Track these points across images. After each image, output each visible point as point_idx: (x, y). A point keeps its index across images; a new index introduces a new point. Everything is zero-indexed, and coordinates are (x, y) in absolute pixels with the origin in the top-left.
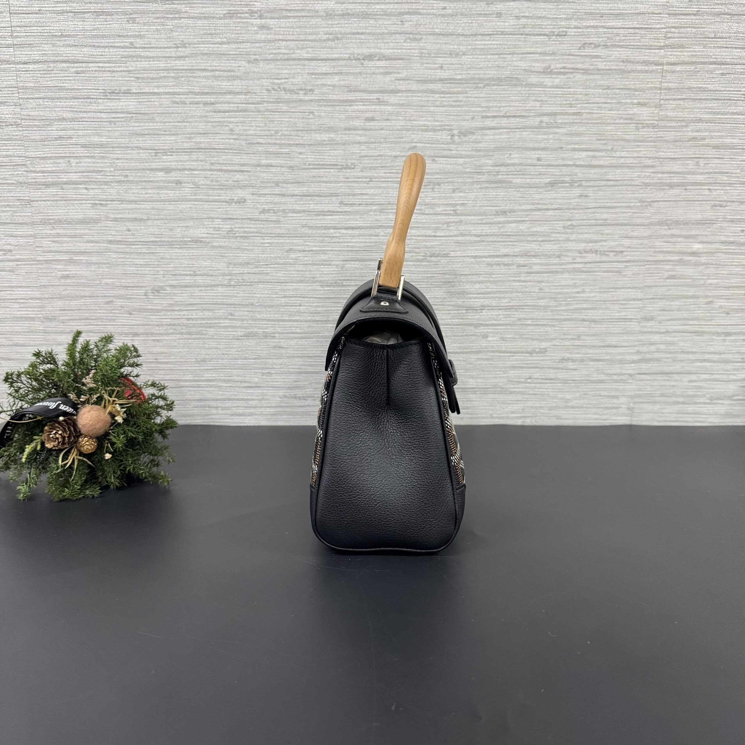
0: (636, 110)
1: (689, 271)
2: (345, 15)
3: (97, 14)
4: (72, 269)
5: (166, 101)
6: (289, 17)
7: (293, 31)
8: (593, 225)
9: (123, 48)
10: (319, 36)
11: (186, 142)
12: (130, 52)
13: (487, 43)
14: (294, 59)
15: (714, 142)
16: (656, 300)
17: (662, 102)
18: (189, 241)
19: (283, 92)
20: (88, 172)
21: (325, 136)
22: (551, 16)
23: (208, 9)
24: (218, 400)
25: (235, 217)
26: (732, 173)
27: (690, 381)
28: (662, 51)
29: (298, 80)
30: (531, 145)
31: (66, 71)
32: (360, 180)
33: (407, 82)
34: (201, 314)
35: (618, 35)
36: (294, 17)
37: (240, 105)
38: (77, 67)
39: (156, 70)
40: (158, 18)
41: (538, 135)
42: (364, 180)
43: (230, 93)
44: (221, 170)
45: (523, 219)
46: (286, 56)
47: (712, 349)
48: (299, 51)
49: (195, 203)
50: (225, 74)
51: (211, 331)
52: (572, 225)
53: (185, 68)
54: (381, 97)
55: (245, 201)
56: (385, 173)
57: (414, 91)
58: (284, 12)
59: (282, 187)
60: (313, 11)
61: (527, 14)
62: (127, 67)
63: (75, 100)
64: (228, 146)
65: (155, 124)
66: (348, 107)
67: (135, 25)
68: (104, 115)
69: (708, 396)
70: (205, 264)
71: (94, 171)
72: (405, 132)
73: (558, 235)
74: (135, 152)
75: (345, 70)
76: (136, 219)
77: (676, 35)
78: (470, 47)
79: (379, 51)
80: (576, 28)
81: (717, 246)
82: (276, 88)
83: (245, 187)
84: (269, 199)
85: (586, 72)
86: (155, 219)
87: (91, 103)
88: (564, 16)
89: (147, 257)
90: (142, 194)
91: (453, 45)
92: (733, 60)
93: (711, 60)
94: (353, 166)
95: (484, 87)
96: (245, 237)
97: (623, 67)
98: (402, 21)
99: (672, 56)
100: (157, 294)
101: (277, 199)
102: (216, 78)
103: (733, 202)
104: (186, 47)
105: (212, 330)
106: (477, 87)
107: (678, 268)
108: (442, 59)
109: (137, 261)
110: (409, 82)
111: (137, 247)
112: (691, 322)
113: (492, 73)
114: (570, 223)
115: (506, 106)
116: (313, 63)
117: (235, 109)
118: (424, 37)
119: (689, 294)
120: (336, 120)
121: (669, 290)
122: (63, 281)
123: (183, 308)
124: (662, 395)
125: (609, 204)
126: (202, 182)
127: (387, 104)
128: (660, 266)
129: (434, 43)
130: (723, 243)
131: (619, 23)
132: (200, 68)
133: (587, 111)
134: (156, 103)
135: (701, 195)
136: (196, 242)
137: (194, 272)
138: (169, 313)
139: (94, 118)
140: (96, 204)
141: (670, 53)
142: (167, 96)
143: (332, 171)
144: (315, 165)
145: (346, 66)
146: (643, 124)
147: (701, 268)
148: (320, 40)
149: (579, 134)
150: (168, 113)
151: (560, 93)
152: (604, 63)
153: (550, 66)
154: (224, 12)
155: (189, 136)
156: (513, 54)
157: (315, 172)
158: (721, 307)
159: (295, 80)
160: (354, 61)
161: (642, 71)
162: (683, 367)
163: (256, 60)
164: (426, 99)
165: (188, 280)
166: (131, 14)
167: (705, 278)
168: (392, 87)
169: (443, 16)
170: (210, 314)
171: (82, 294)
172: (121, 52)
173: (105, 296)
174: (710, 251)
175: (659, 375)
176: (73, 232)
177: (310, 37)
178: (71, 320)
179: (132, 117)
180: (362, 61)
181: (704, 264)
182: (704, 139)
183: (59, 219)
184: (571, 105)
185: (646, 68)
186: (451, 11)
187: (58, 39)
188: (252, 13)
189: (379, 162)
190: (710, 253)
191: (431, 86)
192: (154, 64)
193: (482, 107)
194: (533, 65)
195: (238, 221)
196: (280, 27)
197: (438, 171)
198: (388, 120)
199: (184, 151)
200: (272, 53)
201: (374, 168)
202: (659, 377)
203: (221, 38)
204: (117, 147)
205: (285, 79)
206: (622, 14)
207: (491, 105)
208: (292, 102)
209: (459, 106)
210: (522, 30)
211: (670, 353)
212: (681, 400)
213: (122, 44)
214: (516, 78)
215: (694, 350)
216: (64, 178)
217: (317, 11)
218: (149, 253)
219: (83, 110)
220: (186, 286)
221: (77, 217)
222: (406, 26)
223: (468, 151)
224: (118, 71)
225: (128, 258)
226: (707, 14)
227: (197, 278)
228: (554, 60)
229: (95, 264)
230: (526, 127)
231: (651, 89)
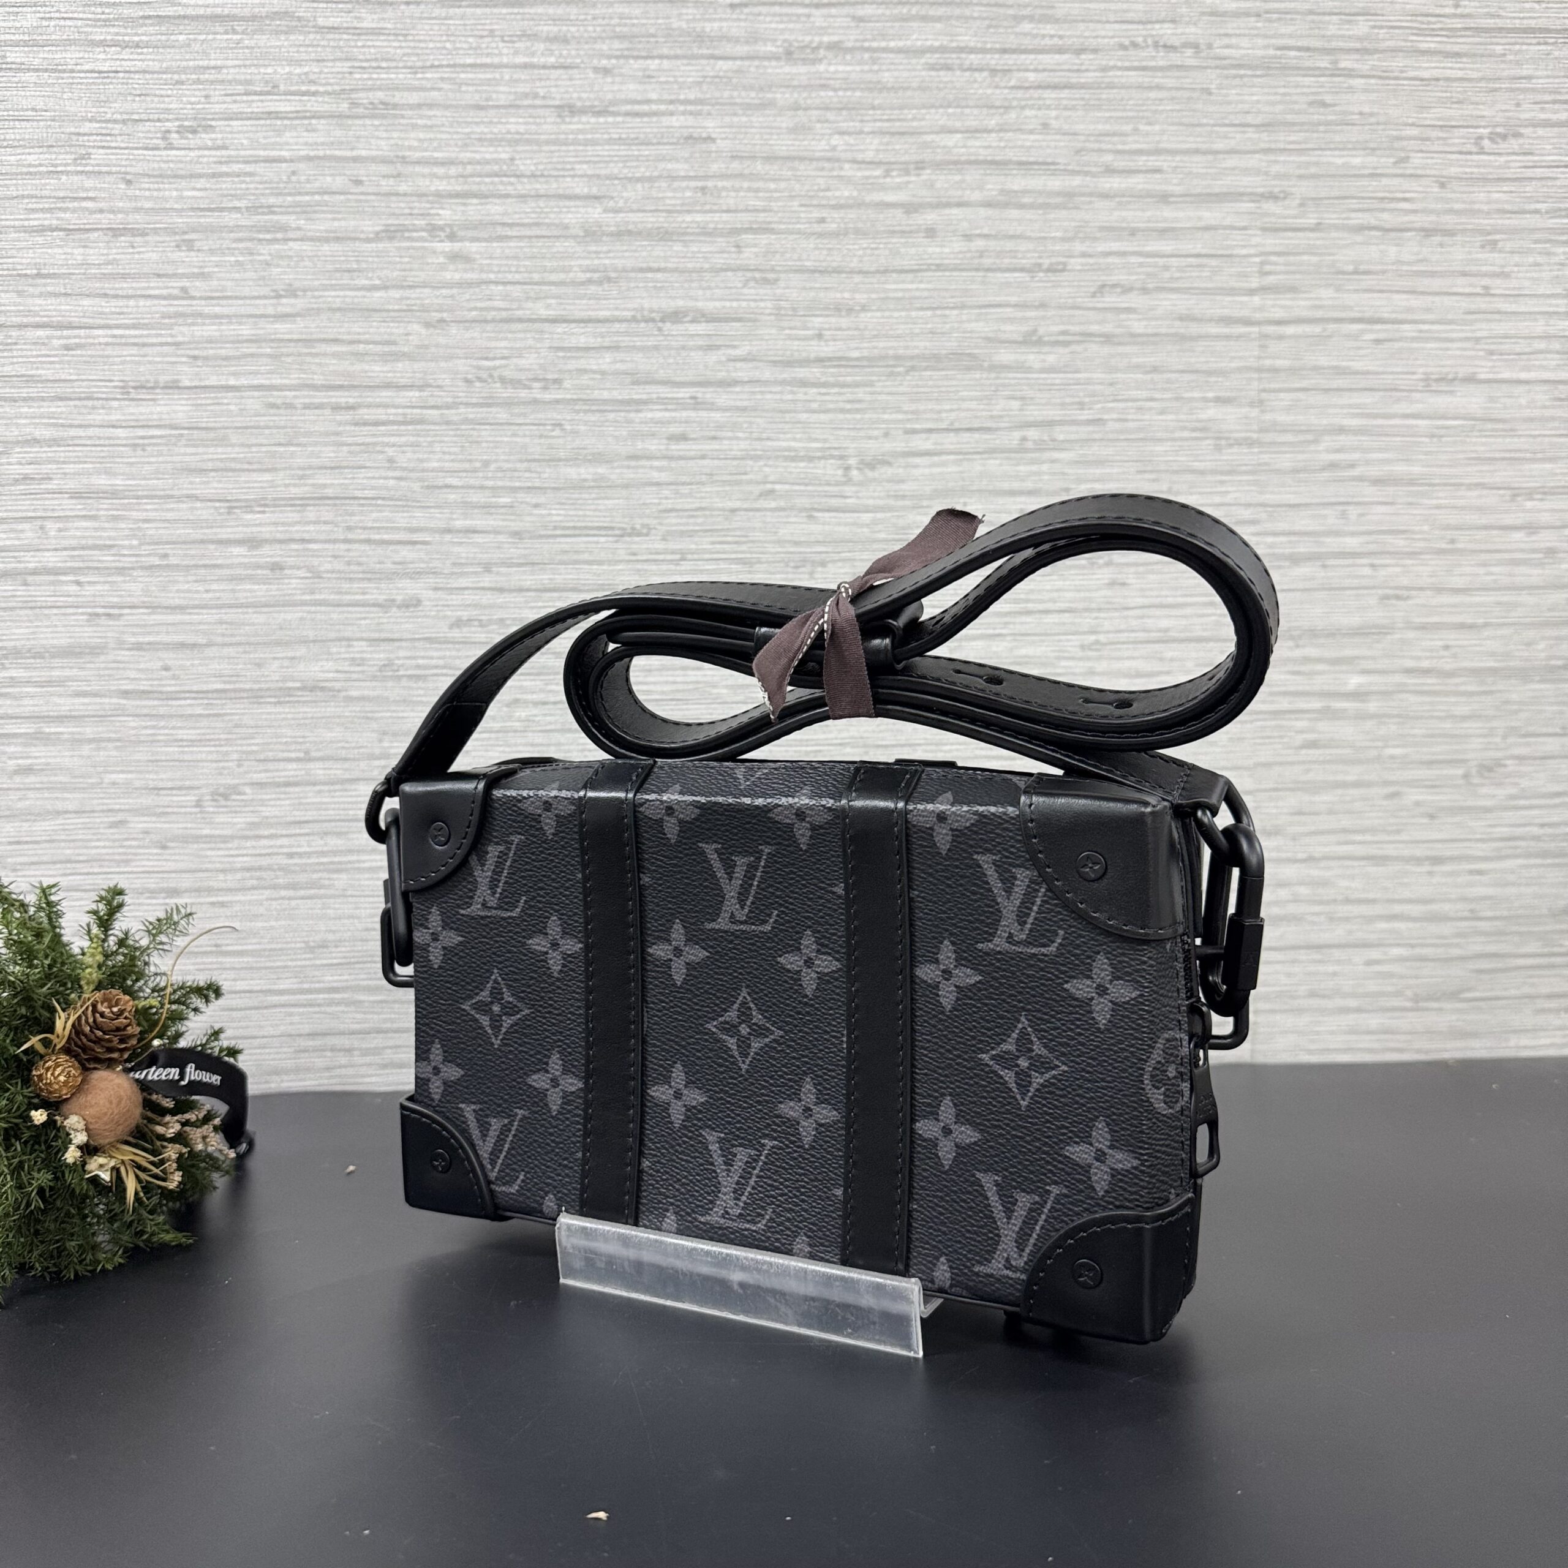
0: (1212, 412)
1: (1346, 731)
2: (622, 234)
3: (116, 232)
4: (40, 754)
5: (253, 402)
6: (511, 238)
7: (518, 266)
8: (1141, 642)
9: (165, 298)
10: (571, 275)
11: (295, 485)
12: (181, 306)
13: (910, 286)
14: (520, 320)
15: (1374, 471)
16: (1281, 793)
17: (1264, 395)
18: (298, 689)
19: (498, 385)
20: (83, 548)
21: (585, 472)
22: (1033, 235)
23: (343, 223)
24: (353, 1033)
25: (396, 636)
26: (1413, 532)
27: (1369, 963)
28: (1256, 300)
29: (529, 361)
30: (1006, 486)
31: (44, 344)
32: (661, 557)
33: (750, 365)
34: (318, 844)
35: (1166, 268)
36: (520, 238)
37: (409, 411)
38: (69, 337)
39: (233, 342)
40: (240, 240)
41: (1018, 465)
42: (669, 557)
43: (388, 386)
44: (368, 541)
45: (997, 631)
46: (504, 314)
47: (1407, 894)
48: (530, 305)
49: (313, 609)
50: (379, 348)
51: (341, 880)
52: (1097, 642)
53: (295, 337)
54: (699, 395)
55: (418, 602)
56: (713, 543)
57: (766, 383)
58: (499, 229)
59: (498, 573)
60: (557, 225)
61: (986, 231)
62: (172, 336)
63: (60, 403)
64: (384, 493)
65: (229, 449)
66: (632, 415)
67: (193, 254)
68: (120, 432)
69: (1409, 993)
70: (329, 735)
71: (95, 547)
72: (750, 463)
73: (1071, 663)
74: (184, 506)
75: (626, 341)
76: (183, 646)
77: (1278, 268)
78: (874, 296)
79: (691, 304)
80: (1084, 255)
81: (1398, 678)
82: (485, 376)
83: (418, 574)
84: (469, 597)
85: (1108, 339)
86: (224, 645)
87: (94, 408)
88: (1058, 234)
89: (204, 723)
90: (197, 592)
91: (842, 292)
92: (1394, 316)
93: (1352, 315)
94: (645, 531)
95: (907, 372)
96: (418, 678)
97: (1182, 331)
98: (738, 246)
99: (1277, 307)
100: (223, 803)
101: (487, 598)
102: (360, 356)
103: (1421, 589)
104: (296, 296)
105: (344, 876)
106: (891, 374)
107: (1323, 726)
108: (820, 319)
109: (182, 734)
110: (755, 364)
111: (183, 702)
112: (1359, 838)
113: (922, 345)
114: (1093, 638)
115: (952, 410)
116: (560, 328)
117: (400, 418)
118: (782, 276)
119: (1350, 778)
120: (610, 439)
121: (1308, 771)
122: (18, 779)
123: (279, 832)
124: (1313, 994)
125: (1170, 600)
126: (328, 567)
127: (712, 407)
128: (1284, 723)
129: (804, 288)
130: (1409, 671)
131: (1166, 246)
132: (322, 336)
133: (1115, 416)
134: (232, 407)
135: (1357, 577)
136: (313, 689)
137: (307, 752)
138: (249, 844)
139: (99, 438)
140: (97, 615)
141: (1270, 303)
142: (256, 394)
143: (602, 539)
144: (568, 528)
145: (627, 333)
146: (1227, 439)
147: (1369, 724)
148: (574, 283)
149: (1100, 462)
150: (258, 427)
151: (1057, 381)
152: (1145, 323)
153: (1035, 331)
154: (378, 228)
155: (300, 473)
156: (963, 307)
157: (565, 543)
158: (1418, 804)
159: (522, 362)
160: (643, 325)
161: (1218, 337)
162: (1350, 932)
163: (442, 321)
164: (790, 397)
165: (292, 770)
166: (185, 233)
167: (1380, 744)
168: (721, 375)
169: (820, 235)
170: (339, 842)
171: (60, 805)
172: (162, 306)
173: (110, 811)
174: (1383, 688)
175: (1302, 951)
176: (45, 674)
177: (553, 277)
178: (33, 863)
179: (182, 435)
180: (660, 324)
181: (1372, 717)
182: (1352, 466)
183: (15, 648)
184: (1081, 406)
185: (1226, 330)
186: (834, 226)
187: (30, 281)
188: (433, 229)
189: (700, 520)
190: (1385, 694)
191: (801, 373)
192: (229, 330)
193: (906, 412)
194: (1003, 328)
195: (404, 644)
196: (491, 258)
197: (820, 538)
198: (714, 438)
199: (292, 503)
200: (475, 309)
201: (691, 534)
202: (1302, 955)
203: (371, 279)
204: (147, 497)
205: (503, 358)
206: (1173, 229)
207: (922, 408)
208: (518, 404)
209: (857, 411)
210: (976, 261)
211: (1321, 903)
212: (1353, 1003)
213: (165, 292)
214: (969, 354)
215: (1371, 896)
216: (31, 561)
217: (566, 227)
218: (209, 715)
219: (76, 422)
220: (288, 784)
221: (55, 642)
222: (746, 255)
223: (879, 498)
224: (153, 345)
225: (163, 728)
226: (1337, 228)
227: (311, 765)
228: (1043, 318)
229: (90, 741)
230: (992, 451)
231: (1240, 370)
